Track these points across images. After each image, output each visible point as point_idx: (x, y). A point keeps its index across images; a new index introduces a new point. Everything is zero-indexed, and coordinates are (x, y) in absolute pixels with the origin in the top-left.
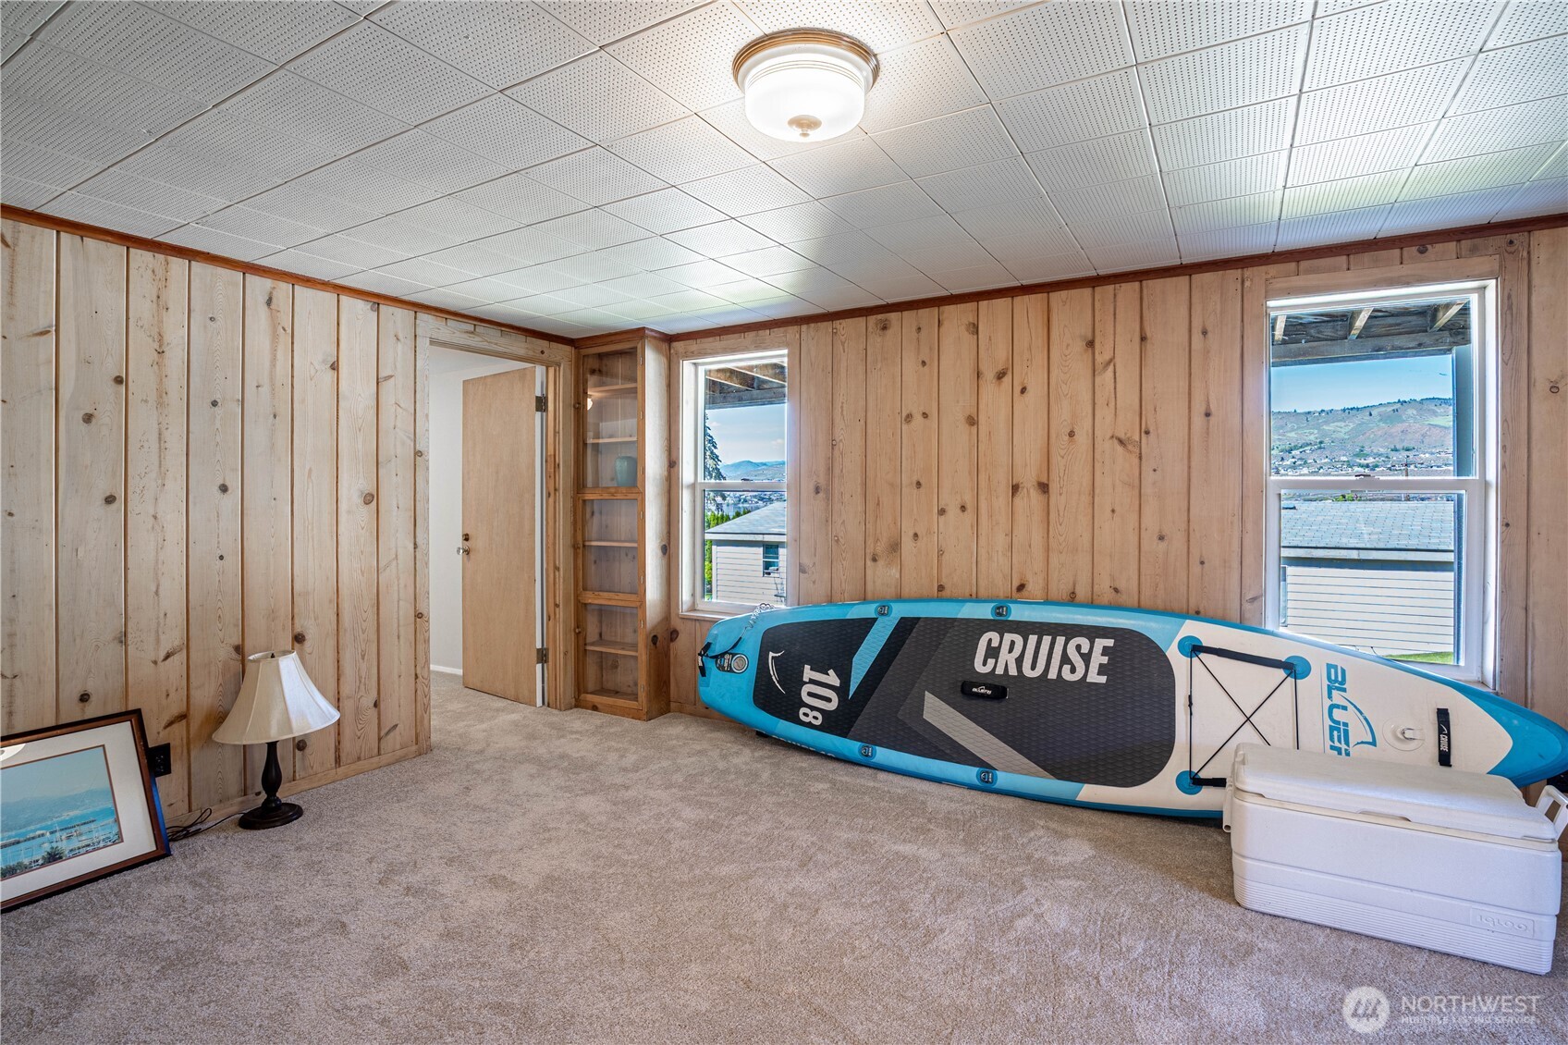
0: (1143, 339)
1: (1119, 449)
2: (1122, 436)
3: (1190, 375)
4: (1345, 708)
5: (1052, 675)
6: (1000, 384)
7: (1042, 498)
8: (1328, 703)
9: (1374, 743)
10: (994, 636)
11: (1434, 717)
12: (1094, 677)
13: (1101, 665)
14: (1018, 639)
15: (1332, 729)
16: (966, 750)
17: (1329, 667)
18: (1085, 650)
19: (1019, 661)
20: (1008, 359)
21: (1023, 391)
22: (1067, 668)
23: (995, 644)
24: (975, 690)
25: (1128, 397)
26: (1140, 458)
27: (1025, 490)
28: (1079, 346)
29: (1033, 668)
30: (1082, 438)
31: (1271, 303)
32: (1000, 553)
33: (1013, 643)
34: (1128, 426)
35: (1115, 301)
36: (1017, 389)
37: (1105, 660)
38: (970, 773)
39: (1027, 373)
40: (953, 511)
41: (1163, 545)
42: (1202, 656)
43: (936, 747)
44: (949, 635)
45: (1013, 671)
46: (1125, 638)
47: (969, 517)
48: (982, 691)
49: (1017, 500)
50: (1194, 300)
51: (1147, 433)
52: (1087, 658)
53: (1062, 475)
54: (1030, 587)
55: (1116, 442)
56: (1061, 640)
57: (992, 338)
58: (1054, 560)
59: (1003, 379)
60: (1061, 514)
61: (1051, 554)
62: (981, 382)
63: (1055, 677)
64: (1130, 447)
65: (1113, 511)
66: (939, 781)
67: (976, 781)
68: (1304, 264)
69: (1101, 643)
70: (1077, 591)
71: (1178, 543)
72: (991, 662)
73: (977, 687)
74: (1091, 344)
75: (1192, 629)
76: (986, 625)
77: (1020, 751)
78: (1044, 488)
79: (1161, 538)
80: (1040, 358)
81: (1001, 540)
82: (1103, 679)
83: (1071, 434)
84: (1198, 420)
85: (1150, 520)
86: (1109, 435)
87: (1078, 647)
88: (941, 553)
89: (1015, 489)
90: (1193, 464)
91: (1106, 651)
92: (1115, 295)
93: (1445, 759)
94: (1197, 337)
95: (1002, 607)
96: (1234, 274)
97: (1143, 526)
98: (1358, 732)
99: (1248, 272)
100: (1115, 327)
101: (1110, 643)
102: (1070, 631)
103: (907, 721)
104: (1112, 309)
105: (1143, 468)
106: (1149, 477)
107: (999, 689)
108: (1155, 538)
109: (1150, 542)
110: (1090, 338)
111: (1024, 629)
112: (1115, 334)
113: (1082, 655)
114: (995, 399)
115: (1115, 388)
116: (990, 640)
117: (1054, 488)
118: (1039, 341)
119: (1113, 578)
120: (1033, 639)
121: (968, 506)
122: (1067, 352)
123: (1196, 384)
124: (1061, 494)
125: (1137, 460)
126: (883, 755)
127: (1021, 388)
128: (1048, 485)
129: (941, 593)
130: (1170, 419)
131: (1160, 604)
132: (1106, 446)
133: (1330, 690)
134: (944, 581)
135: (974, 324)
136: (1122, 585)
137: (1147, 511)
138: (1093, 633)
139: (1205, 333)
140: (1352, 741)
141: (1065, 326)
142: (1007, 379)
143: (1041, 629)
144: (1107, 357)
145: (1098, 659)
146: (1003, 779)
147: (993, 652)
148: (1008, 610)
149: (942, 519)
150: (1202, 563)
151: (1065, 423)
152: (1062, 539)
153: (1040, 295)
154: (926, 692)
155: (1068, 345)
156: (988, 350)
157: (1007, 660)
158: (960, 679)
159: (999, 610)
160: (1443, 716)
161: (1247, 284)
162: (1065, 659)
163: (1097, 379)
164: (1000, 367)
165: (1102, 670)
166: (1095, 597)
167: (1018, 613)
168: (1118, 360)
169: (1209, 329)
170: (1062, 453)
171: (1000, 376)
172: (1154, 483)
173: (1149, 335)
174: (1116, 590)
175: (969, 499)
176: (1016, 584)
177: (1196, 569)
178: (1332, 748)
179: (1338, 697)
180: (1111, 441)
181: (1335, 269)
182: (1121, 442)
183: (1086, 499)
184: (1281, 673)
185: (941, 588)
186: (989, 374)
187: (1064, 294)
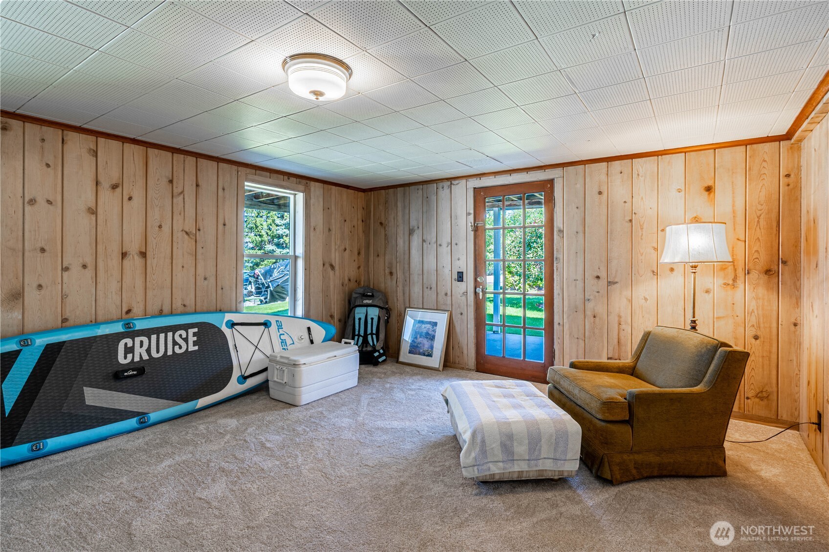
0: (197, 185)
1: (186, 236)
2: (187, 230)
3: (217, 206)
4: (284, 334)
5: (170, 353)
6: (113, 192)
7: (142, 261)
8: (279, 334)
9: (293, 344)
10: (129, 342)
11: (306, 330)
12: (192, 348)
13: (194, 342)
14: (145, 340)
15: (282, 342)
16: (126, 411)
17: (277, 321)
18: (184, 336)
19: (148, 351)
20: (120, 178)
21: (130, 199)
22: (177, 347)
23: (130, 345)
24: (126, 374)
25: (190, 211)
26: (196, 242)
27: (131, 256)
28: (164, 181)
29: (158, 352)
30: (166, 229)
31: (246, 183)
32: (114, 293)
33: (142, 342)
34: (190, 226)
35: (184, 163)
36: (126, 197)
37: (195, 339)
38: (133, 422)
39: (132, 189)
40: (76, 269)
41: (206, 282)
42: (235, 327)
43: (103, 418)
44: (93, 347)
45: (146, 357)
46: (202, 326)
47: (90, 272)
48: (130, 373)
49: (125, 262)
50: (219, 174)
51: (199, 230)
52: (186, 340)
53: (154, 248)
54: (135, 310)
55: (184, 233)
56: (170, 334)
57: (108, 163)
58: (150, 294)
59: (116, 190)
60: (154, 269)
61: (147, 291)
62: (99, 188)
63: (171, 353)
64: (191, 236)
65: (183, 267)
66: (105, 439)
67: (136, 426)
68: (258, 172)
69: (191, 331)
70: (163, 309)
71: (212, 280)
72: (130, 356)
73: (127, 372)
74: (171, 181)
75: (228, 317)
76: (121, 336)
77: (161, 398)
78: (143, 255)
79: (205, 279)
80: (141, 182)
81: (114, 285)
82: (196, 348)
83: (160, 227)
84: (221, 227)
85: (200, 271)
86: (181, 229)
87: (181, 336)
88: (64, 297)
89: (124, 255)
90: (218, 246)
91: (195, 334)
92: (184, 161)
93: (312, 342)
94: (220, 190)
95: (129, 323)
96: (235, 168)
97: (197, 274)
98: (289, 341)
99: (240, 168)
100: (184, 176)
101: (196, 330)
102: (174, 329)
103: (72, 412)
104: (183, 168)
105: (197, 246)
106: (199, 251)
107: (140, 369)
108: (203, 279)
109: (200, 279)
110: (171, 179)
111: (147, 333)
112: (184, 180)
113: (183, 339)
114: (109, 202)
115: (184, 207)
116: (126, 344)
117: (149, 254)
118: (140, 173)
119: (183, 300)
120: (154, 337)
121: (89, 265)
122: (158, 183)
123: (220, 211)
124: (154, 258)
125: (194, 243)
126: (52, 443)
127: (128, 197)
128: (145, 253)
129: (65, 324)
130: (209, 225)
131: (205, 309)
132: (178, 235)
133: (278, 329)
134: (67, 315)
135: (94, 151)
136: (187, 303)
137: (199, 267)
138: (186, 327)
139: (224, 189)
140: (288, 345)
141: (157, 169)
142: (119, 190)
143: (158, 331)
144: (180, 191)
145: (192, 339)
146: (154, 417)
147: (129, 350)
148: (134, 325)
149: (65, 274)
150: (222, 289)
151: (156, 221)
152: (154, 282)
153: (141, 147)
154: (84, 388)
155: (158, 179)
156: (105, 169)
157: (140, 353)
158: (110, 372)
159: (127, 325)
160: (309, 329)
161: (239, 173)
162: (175, 343)
163: (175, 200)
164: (114, 182)
165: (195, 343)
166: (173, 310)
167: (139, 325)
168: (186, 193)
169: (226, 188)
170: (155, 236)
171: (114, 187)
172: (202, 254)
173: (200, 184)
174: (185, 306)
175: (89, 260)
176: (125, 310)
177: (219, 291)
178: (283, 349)
179: (281, 331)
180: (182, 232)
181: (266, 177)
182: (187, 233)
183: (168, 261)
184: (263, 327)
185: (64, 320)
186: (105, 184)
187: (156, 151)
